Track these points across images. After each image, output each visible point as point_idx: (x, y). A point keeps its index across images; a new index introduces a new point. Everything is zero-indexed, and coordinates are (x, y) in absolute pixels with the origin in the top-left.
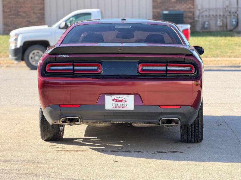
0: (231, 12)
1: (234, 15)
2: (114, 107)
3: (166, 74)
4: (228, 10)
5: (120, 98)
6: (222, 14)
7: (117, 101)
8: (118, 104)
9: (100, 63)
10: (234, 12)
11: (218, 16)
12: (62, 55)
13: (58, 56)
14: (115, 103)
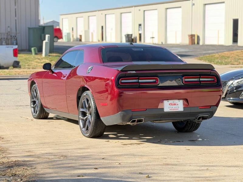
0: (12, 36)
1: (14, 38)
2: (170, 110)
3: (200, 84)
4: (10, 35)
5: (174, 103)
6: (5, 37)
7: (172, 105)
8: (173, 107)
9: (158, 77)
10: (14, 36)
11: (3, 39)
12: (131, 72)
13: (128, 72)
14: (171, 106)
